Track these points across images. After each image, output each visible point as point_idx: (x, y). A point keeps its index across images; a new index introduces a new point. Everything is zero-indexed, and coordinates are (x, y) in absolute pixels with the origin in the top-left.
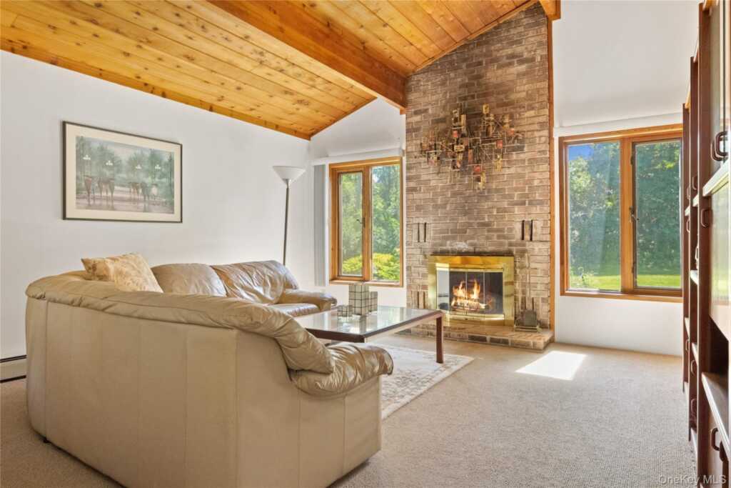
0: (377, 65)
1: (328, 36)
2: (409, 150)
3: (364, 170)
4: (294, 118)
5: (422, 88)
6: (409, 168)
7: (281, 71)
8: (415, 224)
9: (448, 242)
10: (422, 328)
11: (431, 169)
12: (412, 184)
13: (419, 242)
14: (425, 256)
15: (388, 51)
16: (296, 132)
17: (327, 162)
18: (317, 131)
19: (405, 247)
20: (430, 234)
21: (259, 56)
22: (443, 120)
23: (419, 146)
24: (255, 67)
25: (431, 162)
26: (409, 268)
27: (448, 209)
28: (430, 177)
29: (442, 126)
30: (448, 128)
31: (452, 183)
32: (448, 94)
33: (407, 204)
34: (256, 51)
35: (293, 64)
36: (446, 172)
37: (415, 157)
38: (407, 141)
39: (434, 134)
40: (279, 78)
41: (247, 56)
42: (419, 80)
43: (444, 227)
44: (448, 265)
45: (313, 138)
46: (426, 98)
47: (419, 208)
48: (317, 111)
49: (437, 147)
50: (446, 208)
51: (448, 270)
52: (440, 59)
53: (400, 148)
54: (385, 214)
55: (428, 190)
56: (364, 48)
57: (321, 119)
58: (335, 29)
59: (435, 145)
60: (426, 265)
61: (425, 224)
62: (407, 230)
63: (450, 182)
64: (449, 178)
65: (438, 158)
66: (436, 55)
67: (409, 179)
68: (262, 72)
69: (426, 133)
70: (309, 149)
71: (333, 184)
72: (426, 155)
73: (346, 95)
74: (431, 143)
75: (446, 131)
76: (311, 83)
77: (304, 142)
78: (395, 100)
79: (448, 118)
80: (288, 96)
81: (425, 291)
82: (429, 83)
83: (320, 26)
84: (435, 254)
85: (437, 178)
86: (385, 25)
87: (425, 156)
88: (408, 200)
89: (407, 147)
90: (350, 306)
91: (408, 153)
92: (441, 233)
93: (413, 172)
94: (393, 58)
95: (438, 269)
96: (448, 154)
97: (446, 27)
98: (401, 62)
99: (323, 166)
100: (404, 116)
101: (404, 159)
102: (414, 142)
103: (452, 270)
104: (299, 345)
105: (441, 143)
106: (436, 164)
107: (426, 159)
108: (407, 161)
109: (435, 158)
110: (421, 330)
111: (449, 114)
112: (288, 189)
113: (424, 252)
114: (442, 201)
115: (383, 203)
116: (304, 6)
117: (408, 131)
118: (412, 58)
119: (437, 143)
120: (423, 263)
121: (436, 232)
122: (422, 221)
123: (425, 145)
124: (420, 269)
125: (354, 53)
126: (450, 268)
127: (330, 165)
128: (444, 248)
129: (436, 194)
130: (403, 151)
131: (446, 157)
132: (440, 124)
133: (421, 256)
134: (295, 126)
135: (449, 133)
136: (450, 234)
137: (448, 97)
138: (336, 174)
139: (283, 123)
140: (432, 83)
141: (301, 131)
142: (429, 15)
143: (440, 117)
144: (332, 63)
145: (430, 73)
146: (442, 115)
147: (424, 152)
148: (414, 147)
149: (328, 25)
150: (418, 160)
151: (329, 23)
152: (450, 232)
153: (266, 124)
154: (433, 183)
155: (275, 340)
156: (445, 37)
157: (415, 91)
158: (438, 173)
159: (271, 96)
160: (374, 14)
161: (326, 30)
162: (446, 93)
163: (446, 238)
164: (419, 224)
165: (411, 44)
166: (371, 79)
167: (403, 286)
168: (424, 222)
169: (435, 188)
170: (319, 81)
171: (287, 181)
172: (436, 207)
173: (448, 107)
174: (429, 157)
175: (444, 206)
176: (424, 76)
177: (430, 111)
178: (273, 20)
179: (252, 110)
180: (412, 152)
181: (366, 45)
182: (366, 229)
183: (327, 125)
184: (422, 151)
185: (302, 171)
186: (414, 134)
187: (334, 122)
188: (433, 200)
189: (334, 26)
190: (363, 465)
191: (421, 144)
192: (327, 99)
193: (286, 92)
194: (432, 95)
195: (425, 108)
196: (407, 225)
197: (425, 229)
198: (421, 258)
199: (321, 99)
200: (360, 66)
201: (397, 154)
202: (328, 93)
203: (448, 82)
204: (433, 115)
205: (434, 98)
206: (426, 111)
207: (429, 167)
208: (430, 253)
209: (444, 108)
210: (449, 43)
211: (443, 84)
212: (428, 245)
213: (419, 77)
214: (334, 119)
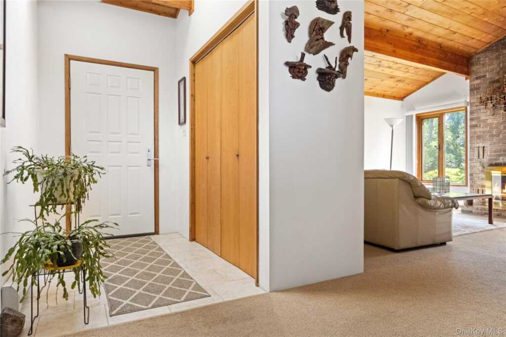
0: (449, 55)
1: (418, 47)
2: (472, 101)
3: (440, 116)
4: (394, 90)
5: (481, 62)
6: (471, 113)
7: (390, 67)
8: (476, 147)
9: (501, 158)
10: (481, 210)
11: (488, 112)
12: (474, 123)
13: (479, 158)
14: (484, 167)
15: (457, 46)
16: (394, 97)
17: (414, 113)
18: (408, 95)
19: (469, 162)
20: (487, 153)
21: (378, 63)
22: (498, 81)
23: (479, 99)
24: (376, 68)
25: (489, 109)
26: (471, 175)
27: (501, 136)
28: (487, 117)
29: (497, 85)
30: (501, 86)
31: (504, 120)
32: (501, 64)
33: (470, 135)
34: (377, 61)
35: (397, 63)
36: (500, 114)
37: (476, 106)
38: (471, 96)
39: (490, 91)
40: (388, 71)
41: (373, 64)
42: (480, 58)
43: (498, 148)
44: (500, 172)
45: (405, 99)
46: (485, 68)
47: (479, 137)
48: (408, 84)
49: (493, 98)
50: (499, 136)
51: (500, 175)
52: (494, 43)
53: (466, 101)
54: (454, 144)
55: (486, 126)
56: (441, 47)
57: (410, 88)
58: (423, 42)
59: (491, 97)
60: (484, 172)
61: (484, 147)
62: (470, 151)
63: (503, 120)
64: (502, 117)
65: (493, 105)
66: (492, 41)
67: (471, 119)
68: (379, 70)
69: (485, 90)
70: (402, 106)
71: (418, 126)
72: (485, 104)
73: (428, 73)
74: (488, 96)
75: (499, 88)
76: (407, 70)
77: (400, 102)
78: (462, 72)
79: (501, 80)
80: (392, 79)
81: (483, 189)
82: (487, 59)
83: (414, 43)
84: (491, 165)
85: (493, 117)
86: (455, 33)
87: (483, 105)
88: (471, 133)
89: (470, 100)
90: (434, 188)
91: (471, 104)
92: (495, 152)
93: (475, 115)
94: (461, 48)
95: (493, 175)
96: (501, 102)
97: (499, 25)
98: (466, 49)
99: (412, 116)
100: (468, 81)
101: (469, 108)
102: (476, 96)
103: (504, 175)
104: (419, 187)
105: (495, 96)
106: (492, 109)
107: (484, 107)
108: (470, 109)
109: (491, 105)
110: (479, 211)
111: (502, 76)
112: (392, 131)
113: (483, 165)
114: (496, 132)
115: (452, 136)
116: (406, 35)
117: (471, 90)
118: (474, 45)
119: (493, 96)
120: (482, 171)
121: (491, 152)
122: (481, 145)
123: (484, 98)
124: (480, 175)
125: (434, 51)
126: (502, 174)
127: (416, 115)
128: (498, 161)
129: (491, 128)
130: (468, 102)
131: (499, 104)
132: (495, 84)
133: (481, 167)
134: (394, 95)
135: (502, 89)
136: (502, 153)
137: (501, 66)
138: (420, 119)
139: (387, 93)
140: (489, 59)
141: (397, 96)
142: (486, 21)
143: (495, 79)
144: (420, 61)
145: (488, 52)
146: (497, 78)
147: (483, 102)
148: (475, 100)
149: (419, 41)
150: (478, 108)
151: (419, 40)
152: (502, 151)
153: (378, 95)
154: (489, 121)
155: (409, 183)
156: (498, 30)
157: (477, 65)
158: (493, 115)
159: (382, 81)
160: (447, 29)
161: (417, 44)
162: (500, 63)
163: (500, 155)
164: (479, 147)
165: (473, 38)
166: (446, 64)
167: (467, 186)
168: (483, 146)
169: (491, 124)
170: (411, 68)
171: (392, 126)
172: (492, 136)
173: (501, 72)
174: (486, 105)
175: (498, 135)
176: (483, 55)
177: (488, 76)
178: (390, 48)
179: (371, 89)
180: (474, 103)
181: (442, 45)
182: (441, 151)
183: (414, 91)
184: (481, 102)
185: (401, 120)
186: (475, 92)
187: (419, 88)
188: (489, 132)
189: (422, 41)
190: (444, 244)
191: (481, 97)
192: (415, 77)
193: (391, 78)
194: (489, 66)
195: (484, 74)
196: (470, 148)
197: (484, 150)
198: (481, 168)
199: (411, 78)
200: (438, 58)
201: (463, 105)
202: (416, 74)
203: (501, 57)
204: (491, 78)
205: (491, 67)
206: (484, 76)
207: (487, 112)
208: (487, 165)
209: (498, 73)
210: (502, 32)
211: (497, 58)
212: (486, 160)
213: (480, 55)
214: (418, 87)
